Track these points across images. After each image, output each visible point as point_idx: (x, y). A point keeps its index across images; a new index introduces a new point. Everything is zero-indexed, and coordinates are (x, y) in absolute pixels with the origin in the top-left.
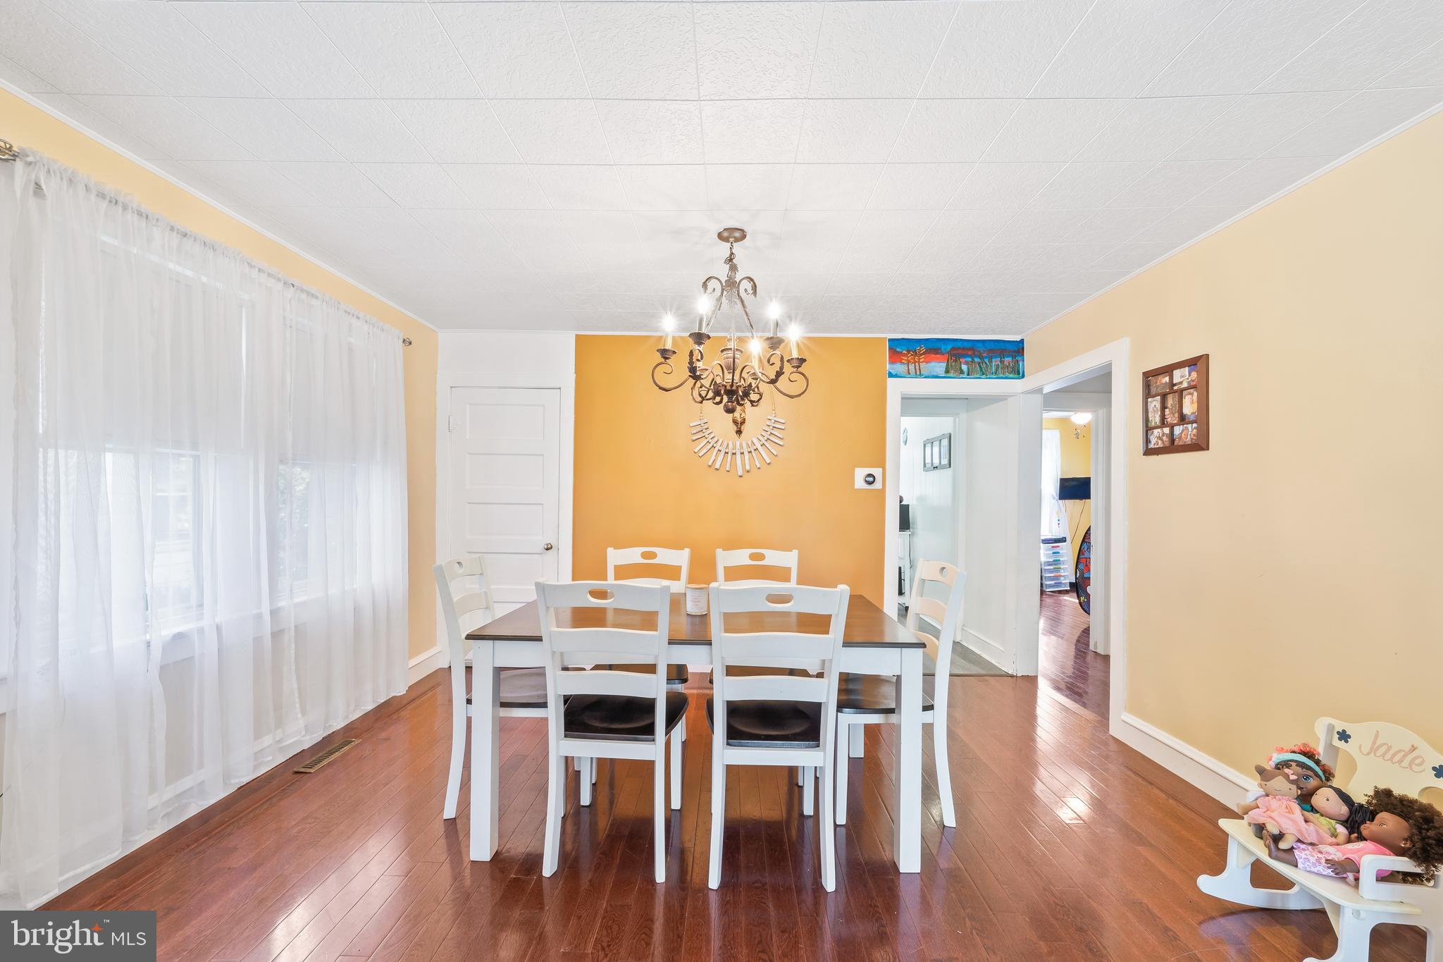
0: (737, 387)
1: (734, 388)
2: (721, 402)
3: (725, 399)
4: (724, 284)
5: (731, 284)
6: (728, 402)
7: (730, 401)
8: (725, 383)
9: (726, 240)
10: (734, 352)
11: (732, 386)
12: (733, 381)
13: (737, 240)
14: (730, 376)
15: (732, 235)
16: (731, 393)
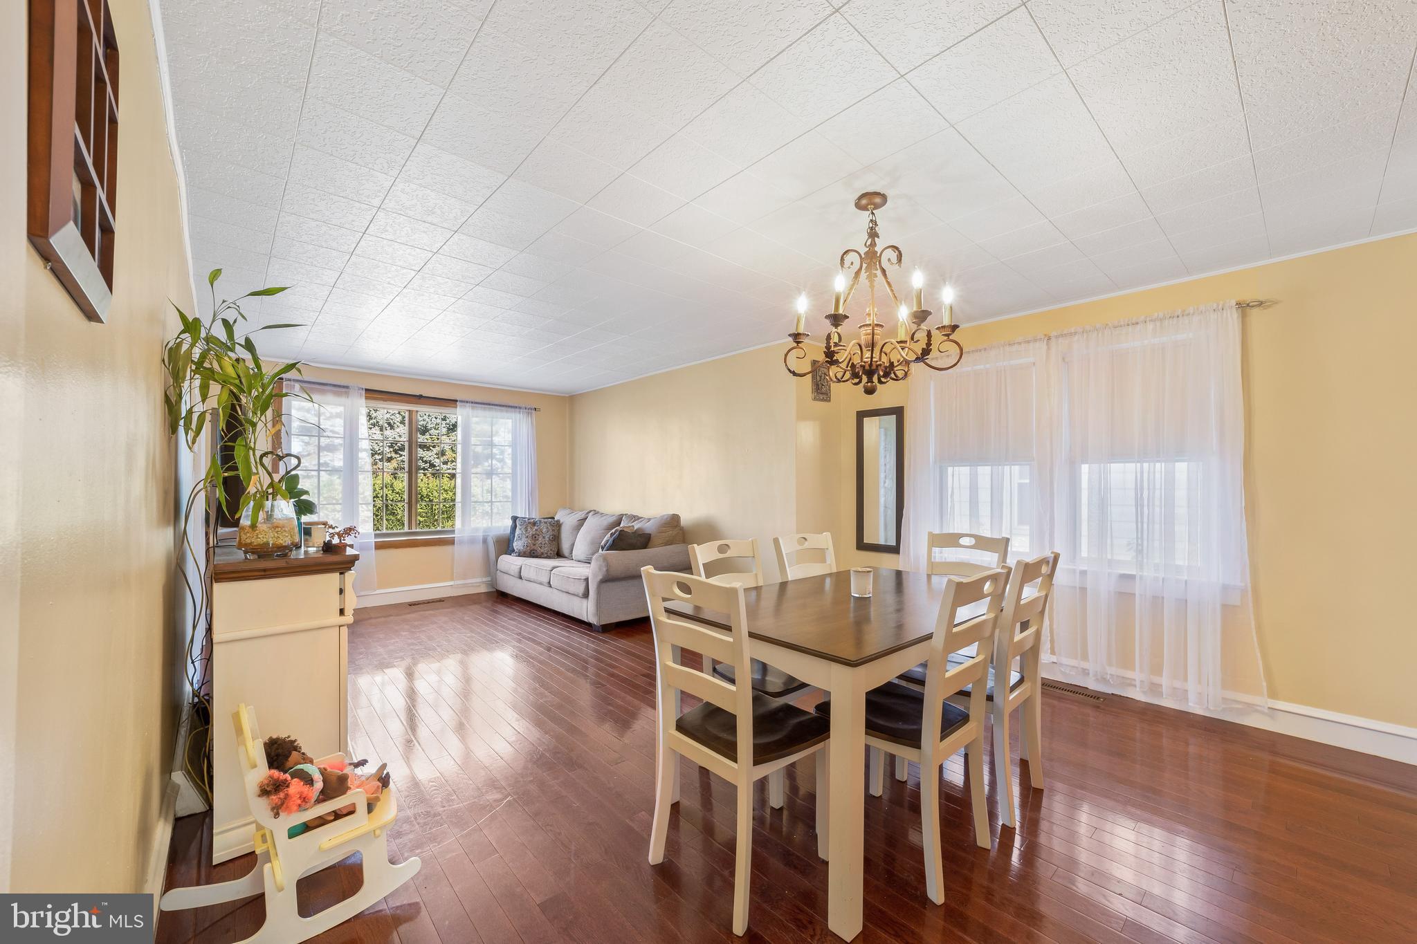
0: (877, 366)
1: (874, 367)
2: (860, 382)
3: (865, 379)
4: (863, 256)
5: (871, 257)
6: (867, 383)
7: (870, 380)
8: (863, 364)
9: (864, 208)
10: (873, 330)
11: (871, 365)
12: (871, 361)
13: (877, 207)
14: (868, 354)
15: (871, 201)
16: (870, 373)
